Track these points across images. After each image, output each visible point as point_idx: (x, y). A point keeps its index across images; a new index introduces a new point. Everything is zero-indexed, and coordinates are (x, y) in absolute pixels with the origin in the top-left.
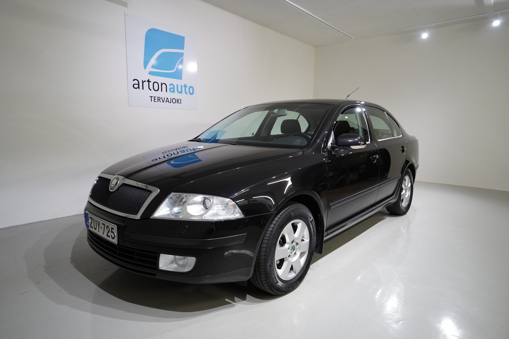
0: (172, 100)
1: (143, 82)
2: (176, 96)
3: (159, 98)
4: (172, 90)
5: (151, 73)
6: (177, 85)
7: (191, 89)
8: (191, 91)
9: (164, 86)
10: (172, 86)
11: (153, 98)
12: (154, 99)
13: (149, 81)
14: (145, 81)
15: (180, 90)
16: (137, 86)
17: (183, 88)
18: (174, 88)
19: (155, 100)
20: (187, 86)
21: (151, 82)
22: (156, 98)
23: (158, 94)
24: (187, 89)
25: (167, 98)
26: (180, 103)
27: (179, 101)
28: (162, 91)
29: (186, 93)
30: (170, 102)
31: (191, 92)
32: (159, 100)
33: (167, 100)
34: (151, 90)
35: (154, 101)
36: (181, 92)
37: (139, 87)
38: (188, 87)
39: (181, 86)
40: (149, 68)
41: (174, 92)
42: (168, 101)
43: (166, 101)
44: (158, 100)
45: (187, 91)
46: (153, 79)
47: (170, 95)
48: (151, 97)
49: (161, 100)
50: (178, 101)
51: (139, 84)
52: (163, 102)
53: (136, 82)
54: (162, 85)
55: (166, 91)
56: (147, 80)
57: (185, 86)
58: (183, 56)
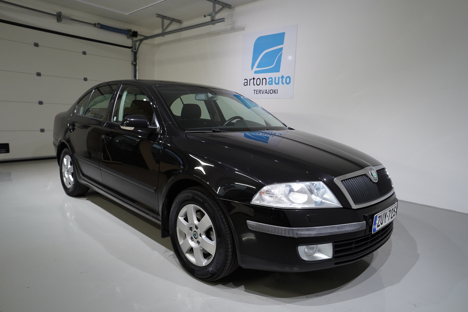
0: (270, 91)
1: (250, 80)
2: (274, 87)
3: (260, 91)
4: (270, 83)
5: (256, 72)
6: (275, 78)
7: (288, 79)
8: (287, 80)
9: (264, 80)
10: (271, 80)
11: (256, 91)
12: (257, 92)
13: (254, 79)
14: (251, 79)
15: (277, 82)
16: (246, 83)
17: (280, 79)
18: (272, 81)
19: (257, 93)
20: (284, 77)
21: (255, 79)
22: (258, 91)
23: (260, 87)
24: (284, 79)
25: (266, 90)
26: (276, 93)
27: (276, 92)
28: (262, 85)
29: (283, 84)
30: (268, 93)
31: (288, 81)
33: (266, 92)
34: (254, 85)
35: (257, 94)
36: (278, 83)
37: (247, 84)
38: (285, 78)
41: (272, 84)
42: (267, 93)
43: (265, 93)
44: (259, 92)
45: (284, 81)
46: (257, 76)
47: (268, 87)
48: (255, 90)
49: (261, 92)
50: (275, 92)
51: (247, 82)
52: (263, 93)
53: (246, 81)
54: (263, 79)
55: (266, 85)
56: (252, 78)
57: (283, 77)
58: (282, 50)
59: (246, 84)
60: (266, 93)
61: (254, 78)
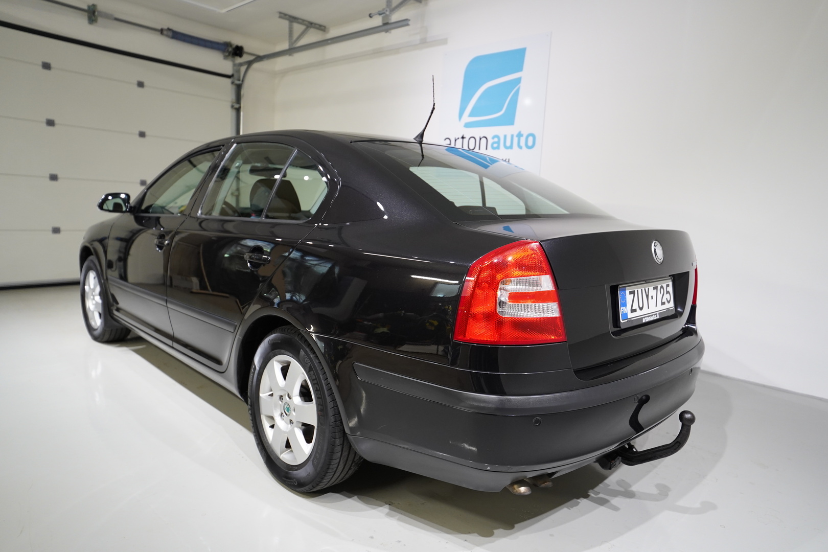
1: (455, 141)
4: (495, 145)
5: (468, 125)
6: (505, 136)
7: (530, 139)
8: (529, 142)
14: (458, 138)
15: (508, 144)
17: (516, 139)
18: (498, 143)
20: (522, 135)
24: (523, 140)
28: (480, 149)
29: (520, 147)
36: (511, 147)
38: (525, 136)
39: (512, 136)
40: (466, 118)
41: (498, 148)
45: (522, 143)
46: (468, 133)
51: (450, 144)
53: (447, 142)
54: (480, 139)
55: (487, 149)
56: (461, 136)
57: (520, 135)
58: (520, 83)
61: (464, 136)
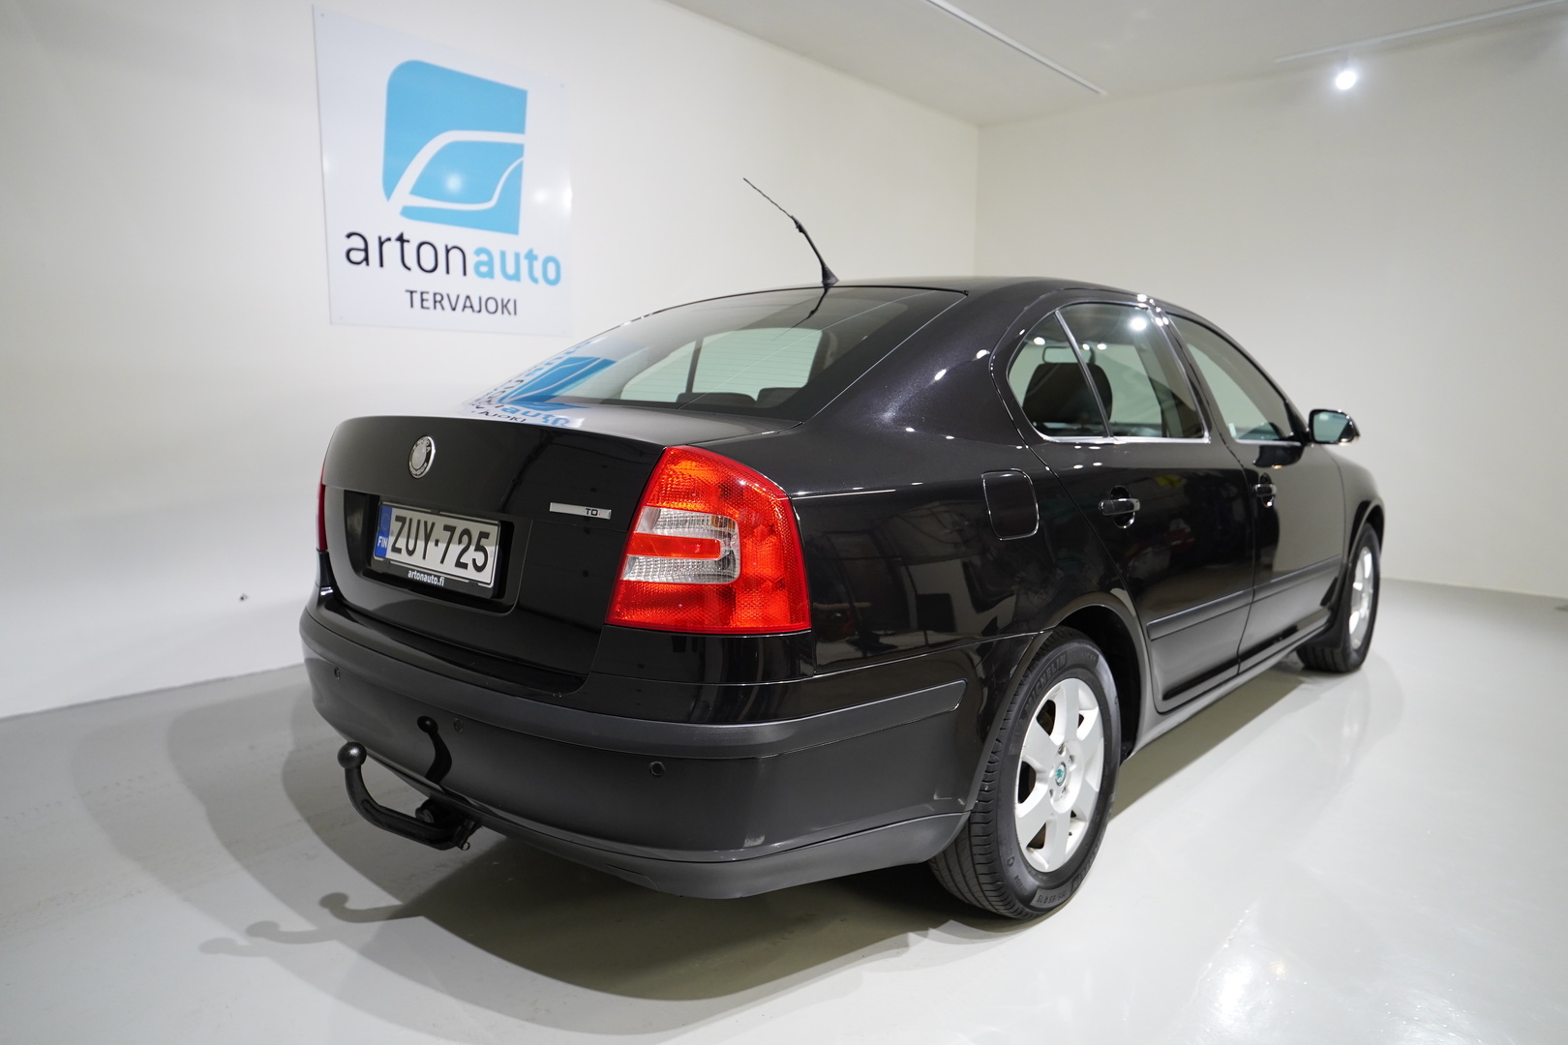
0: (483, 306)
1: (381, 244)
2: (498, 288)
3: (438, 298)
4: (484, 269)
5: (409, 212)
6: (503, 254)
7: (551, 267)
8: (551, 272)
9: (455, 255)
10: (484, 257)
11: (417, 298)
12: (422, 300)
13: (401, 239)
14: (389, 239)
15: (511, 270)
16: (362, 255)
17: (524, 264)
18: (490, 263)
19: (425, 304)
20: (535, 258)
21: (408, 241)
22: (430, 297)
23: (437, 282)
24: (538, 266)
25: (468, 297)
26: (512, 311)
27: (511, 306)
28: (448, 272)
29: (535, 280)
30: (476, 308)
31: (552, 275)
32: (438, 305)
33: (468, 304)
34: (409, 269)
35: (422, 307)
36: (516, 277)
37: (366, 259)
38: (541, 259)
39: (517, 256)
40: (403, 195)
41: (490, 274)
42: (472, 307)
43: (465, 307)
44: (435, 302)
45: (538, 272)
46: (416, 232)
47: (476, 287)
48: (412, 292)
49: (445, 302)
50: (504, 306)
51: (366, 250)
52: (454, 309)
53: (358, 242)
54: (448, 251)
55: (465, 274)
56: (394, 236)
57: (531, 257)
58: (521, 154)
59: (357, 256)
60: (470, 310)
61: (405, 237)
